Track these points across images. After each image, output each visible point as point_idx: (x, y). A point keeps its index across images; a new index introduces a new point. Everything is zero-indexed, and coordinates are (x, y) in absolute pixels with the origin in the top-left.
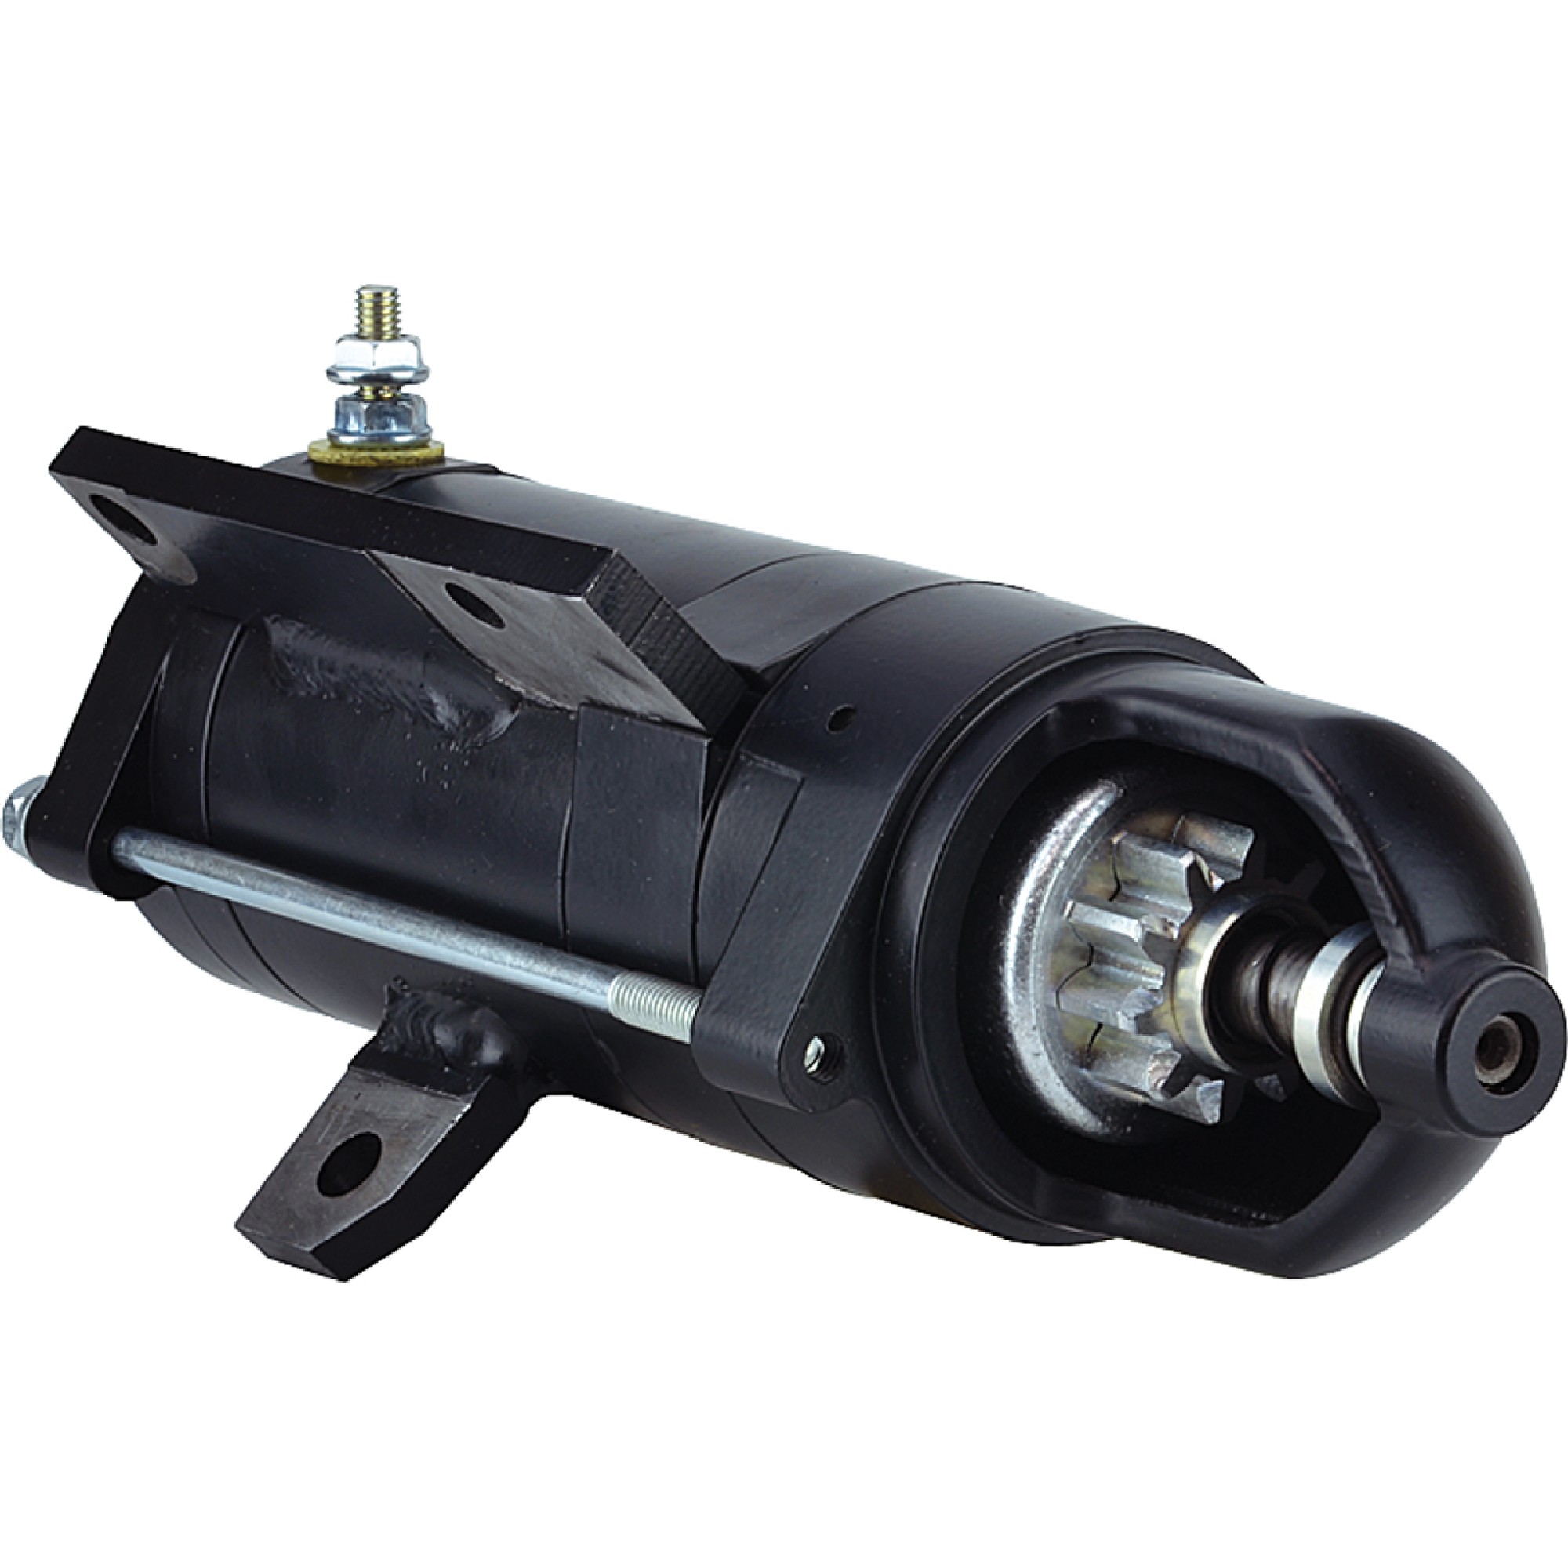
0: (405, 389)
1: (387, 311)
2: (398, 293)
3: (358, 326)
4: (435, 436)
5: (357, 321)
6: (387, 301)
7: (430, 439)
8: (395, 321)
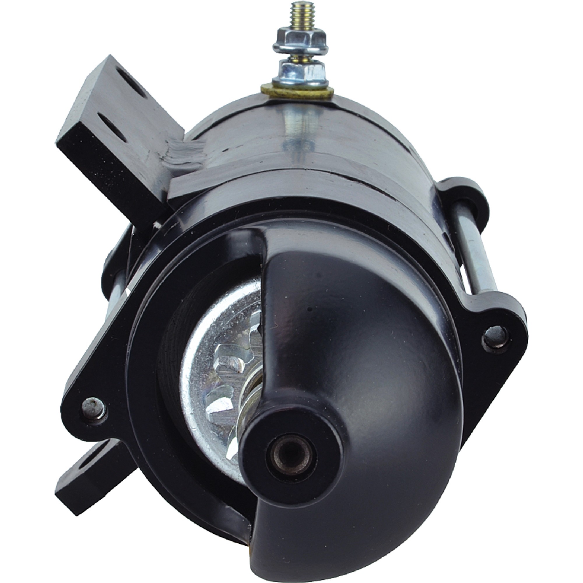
0: (315, 58)
1: (307, 15)
2: (314, 5)
3: (291, 22)
4: (330, 85)
5: (291, 20)
6: (307, 10)
7: (327, 86)
8: (311, 21)
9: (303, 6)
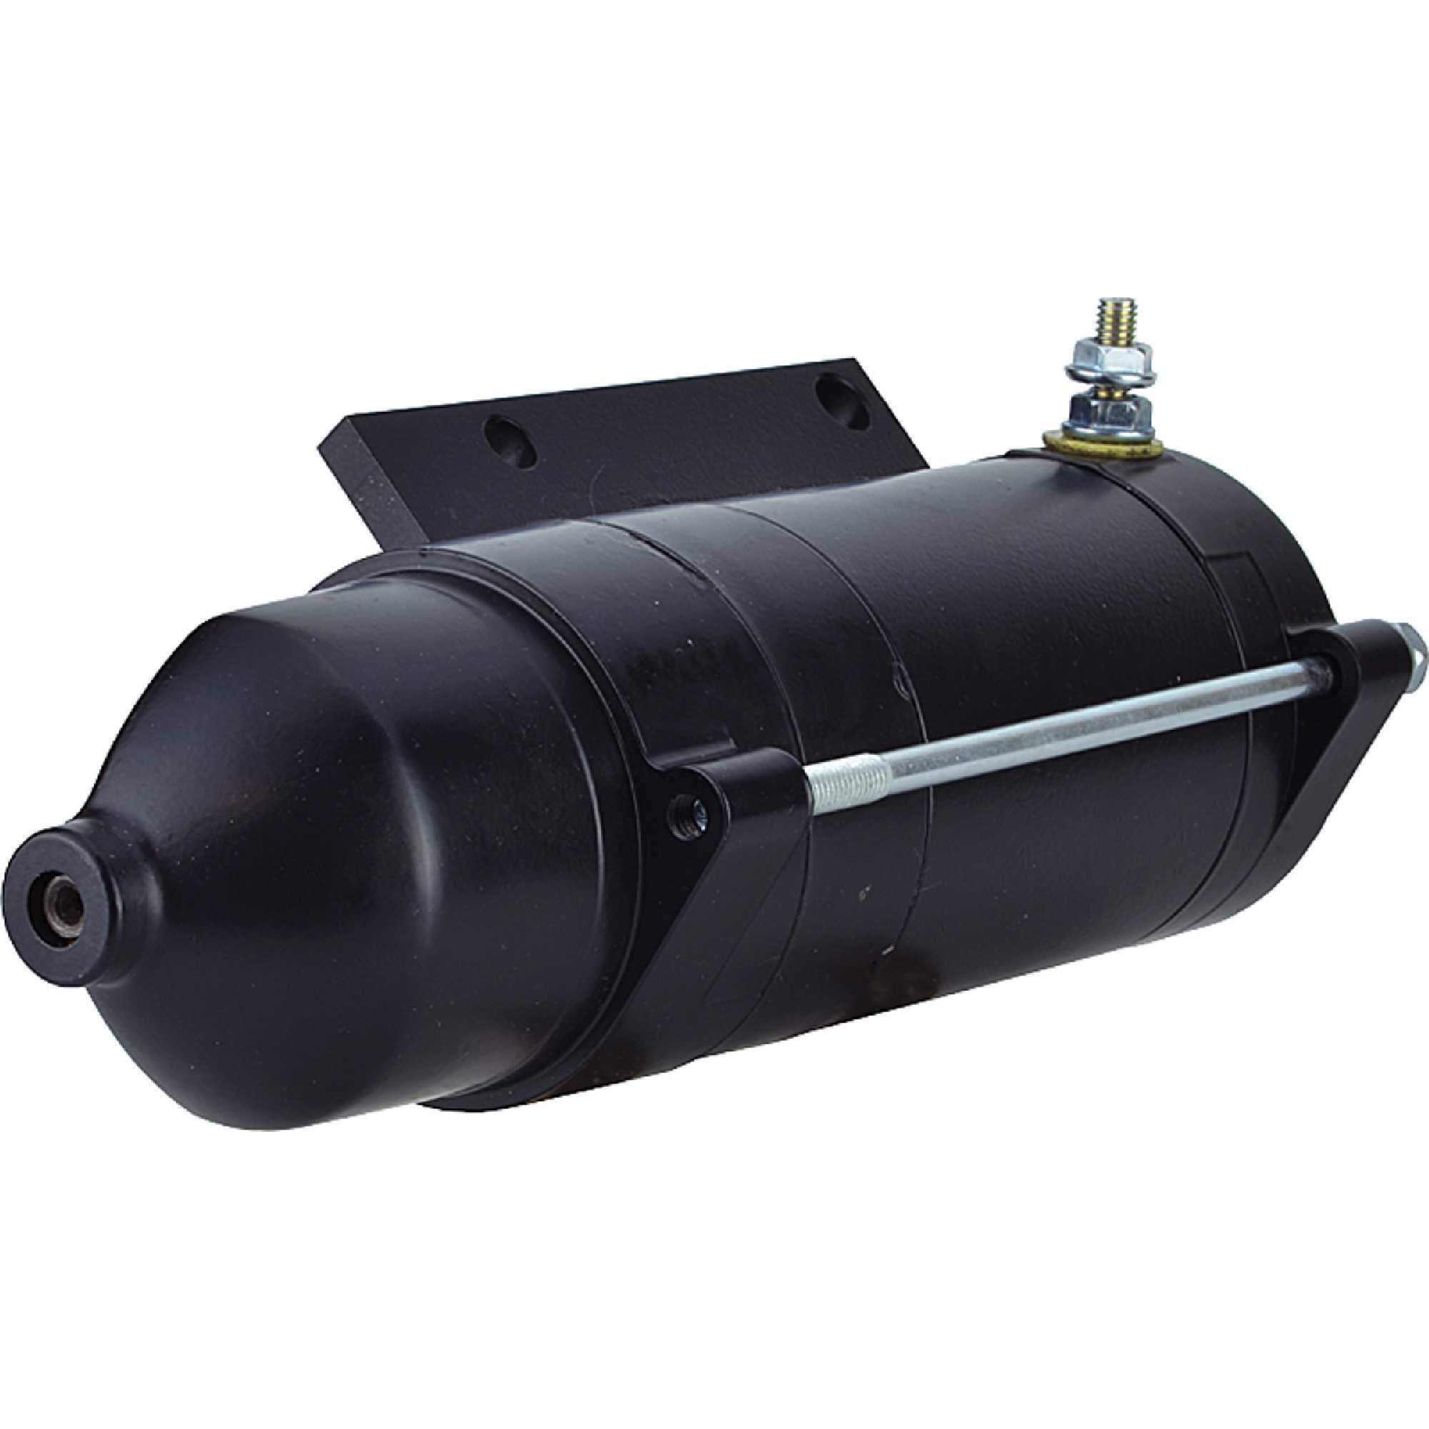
9: (1118, 305)
